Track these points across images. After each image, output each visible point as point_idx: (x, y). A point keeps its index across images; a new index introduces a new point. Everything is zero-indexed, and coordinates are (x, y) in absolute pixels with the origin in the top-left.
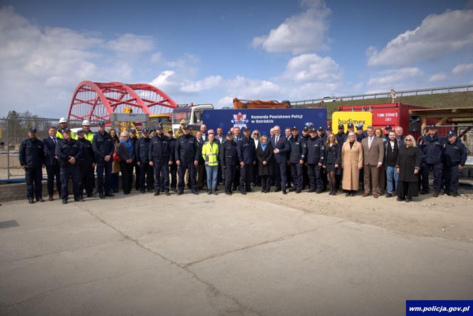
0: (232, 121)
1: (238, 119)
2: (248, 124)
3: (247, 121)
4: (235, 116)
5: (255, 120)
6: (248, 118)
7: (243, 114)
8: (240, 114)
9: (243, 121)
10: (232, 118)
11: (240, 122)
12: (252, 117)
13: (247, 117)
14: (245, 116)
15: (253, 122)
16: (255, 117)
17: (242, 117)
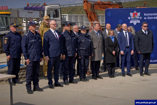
0: (129, 18)
1: (134, 16)
2: (141, 20)
3: (141, 18)
4: (131, 14)
5: (147, 17)
6: (142, 15)
7: (137, 12)
8: (135, 12)
9: (138, 17)
10: (129, 16)
11: (135, 19)
12: (145, 14)
13: (140, 15)
14: (139, 14)
15: (145, 18)
16: (147, 15)
17: (136, 14)
